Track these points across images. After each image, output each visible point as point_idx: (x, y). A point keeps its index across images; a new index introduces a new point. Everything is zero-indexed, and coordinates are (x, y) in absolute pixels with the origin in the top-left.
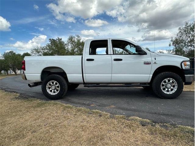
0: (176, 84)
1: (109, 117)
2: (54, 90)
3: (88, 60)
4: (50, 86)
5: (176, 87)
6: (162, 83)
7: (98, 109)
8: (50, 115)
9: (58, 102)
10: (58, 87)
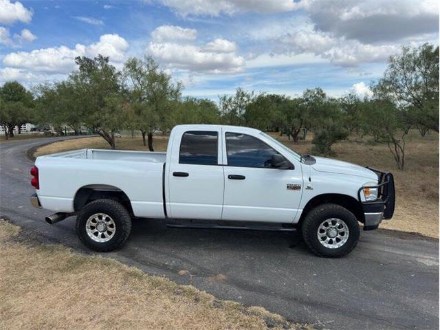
0: (345, 229)
1: (212, 305)
2: (104, 231)
3: (176, 174)
4: (94, 224)
5: (347, 236)
6: (320, 228)
7: (192, 284)
8: (99, 294)
9: (111, 258)
10: (111, 226)
